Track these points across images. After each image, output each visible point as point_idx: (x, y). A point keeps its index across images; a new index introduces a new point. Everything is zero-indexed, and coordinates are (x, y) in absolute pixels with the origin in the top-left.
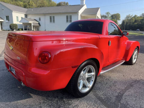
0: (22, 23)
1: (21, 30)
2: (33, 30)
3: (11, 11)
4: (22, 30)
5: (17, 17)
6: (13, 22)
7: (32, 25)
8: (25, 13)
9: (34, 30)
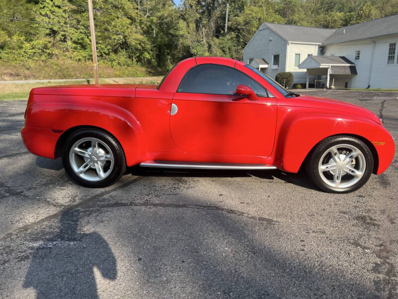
0: (305, 70)
1: (299, 86)
2: (328, 85)
3: (285, 43)
4: (304, 86)
5: (298, 55)
6: (285, 69)
7: (329, 72)
8: (320, 44)
9: (333, 87)
